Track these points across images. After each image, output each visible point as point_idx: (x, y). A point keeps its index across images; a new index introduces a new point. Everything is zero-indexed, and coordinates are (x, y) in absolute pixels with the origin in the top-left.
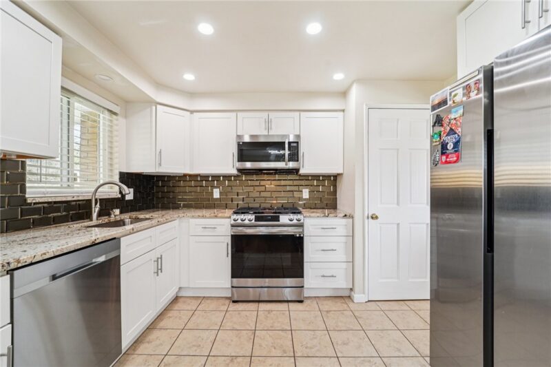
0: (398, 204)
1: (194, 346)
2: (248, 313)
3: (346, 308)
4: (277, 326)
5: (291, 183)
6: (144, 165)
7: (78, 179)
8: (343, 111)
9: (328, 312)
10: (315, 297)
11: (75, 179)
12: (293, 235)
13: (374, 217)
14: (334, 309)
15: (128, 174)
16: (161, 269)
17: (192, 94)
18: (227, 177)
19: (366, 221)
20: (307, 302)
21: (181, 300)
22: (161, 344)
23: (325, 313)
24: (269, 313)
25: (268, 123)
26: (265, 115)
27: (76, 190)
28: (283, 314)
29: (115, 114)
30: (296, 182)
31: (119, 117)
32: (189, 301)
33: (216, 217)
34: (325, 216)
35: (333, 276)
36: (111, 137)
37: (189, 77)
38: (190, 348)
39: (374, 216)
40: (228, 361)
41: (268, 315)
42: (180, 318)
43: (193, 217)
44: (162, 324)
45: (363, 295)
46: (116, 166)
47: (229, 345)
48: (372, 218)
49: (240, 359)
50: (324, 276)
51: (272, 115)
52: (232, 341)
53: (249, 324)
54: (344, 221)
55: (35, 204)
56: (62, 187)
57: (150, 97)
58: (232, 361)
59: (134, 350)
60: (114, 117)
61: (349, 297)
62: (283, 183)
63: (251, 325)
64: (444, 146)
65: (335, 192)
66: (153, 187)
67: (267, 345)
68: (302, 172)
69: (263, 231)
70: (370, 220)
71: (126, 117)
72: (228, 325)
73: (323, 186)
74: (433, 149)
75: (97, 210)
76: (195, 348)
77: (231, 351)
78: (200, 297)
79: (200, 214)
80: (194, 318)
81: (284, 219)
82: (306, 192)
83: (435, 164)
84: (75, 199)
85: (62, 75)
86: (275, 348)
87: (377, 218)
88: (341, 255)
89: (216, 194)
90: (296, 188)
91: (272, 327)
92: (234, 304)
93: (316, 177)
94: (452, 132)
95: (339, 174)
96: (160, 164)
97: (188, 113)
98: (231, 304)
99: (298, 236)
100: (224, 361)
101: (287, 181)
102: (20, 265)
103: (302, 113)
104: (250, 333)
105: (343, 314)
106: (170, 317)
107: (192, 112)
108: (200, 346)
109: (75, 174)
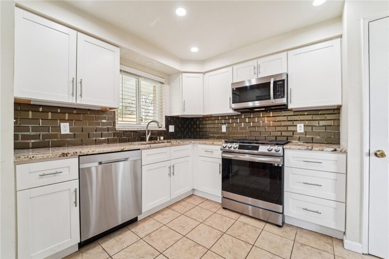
1: (181, 226)
2: (227, 219)
3: (328, 249)
4: (244, 237)
5: (285, 118)
6: (177, 111)
7: (143, 120)
8: (340, 37)
9: (302, 245)
10: (298, 227)
11: (142, 120)
12: (272, 164)
13: (380, 155)
14: (313, 245)
15: (171, 117)
16: (173, 173)
17: (203, 62)
18: (231, 117)
19: (366, 159)
20: (285, 228)
21: (194, 197)
22: (166, 218)
23: (298, 245)
24: (244, 225)
25: (258, 68)
26: (254, 62)
27: (142, 125)
28: (256, 230)
29: (163, 83)
30: (290, 118)
31: (165, 85)
32: (197, 198)
33: (213, 144)
34: (308, 149)
35: (317, 212)
36: (161, 96)
37: (194, 50)
38: (178, 226)
39: (378, 153)
40: (193, 245)
41: (242, 227)
42: (186, 207)
43: (200, 143)
44: (175, 207)
45: (360, 245)
46: (164, 113)
47: (201, 235)
48: (376, 154)
49: (200, 247)
50: (306, 209)
51: (260, 61)
52: (204, 233)
53: (223, 227)
54: (333, 156)
55: (120, 131)
56: (137, 124)
57: (177, 70)
58: (195, 246)
59: (154, 216)
60: (163, 85)
61: (342, 240)
62: (278, 119)
63: (224, 228)
66: (188, 125)
67: (225, 248)
68: (290, 107)
69: (247, 158)
70: (373, 157)
71: (169, 84)
72: (209, 222)
75: (149, 136)
76: (181, 228)
77: (198, 240)
78: (204, 198)
79: (204, 142)
80: (193, 210)
81: (263, 149)
82: (300, 127)
84: (139, 130)
85: (120, 64)
86: (230, 252)
87: (382, 155)
88: (328, 191)
89: (224, 129)
90: (290, 123)
91: (238, 236)
92: (223, 210)
96: (184, 110)
97: (202, 74)
98: (222, 209)
99: (276, 165)
100: (190, 244)
101: (282, 117)
102: (81, 154)
103: (289, 53)
104: (220, 233)
105: (320, 253)
106: (181, 205)
107: (204, 73)
108: (184, 228)
109: (142, 118)
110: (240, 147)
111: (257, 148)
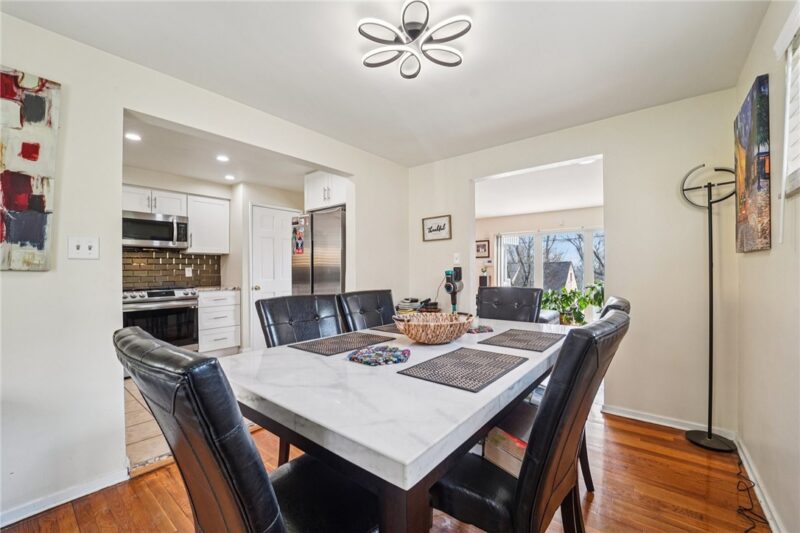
0: (274, 278)
8: (229, 200)
19: (251, 292)
25: (152, 202)
26: (148, 192)
34: (217, 290)
35: (224, 339)
48: (256, 289)
50: (215, 339)
51: (156, 194)
54: (233, 293)
64: (297, 245)
65: (219, 271)
68: (188, 251)
70: (254, 291)
73: (207, 264)
74: (293, 246)
81: (179, 294)
82: (189, 271)
83: (294, 253)
87: (259, 289)
88: (231, 321)
93: (199, 256)
94: (300, 239)
95: (224, 255)
99: (192, 307)
103: (189, 197)
110: (150, 295)
111: (173, 294)
